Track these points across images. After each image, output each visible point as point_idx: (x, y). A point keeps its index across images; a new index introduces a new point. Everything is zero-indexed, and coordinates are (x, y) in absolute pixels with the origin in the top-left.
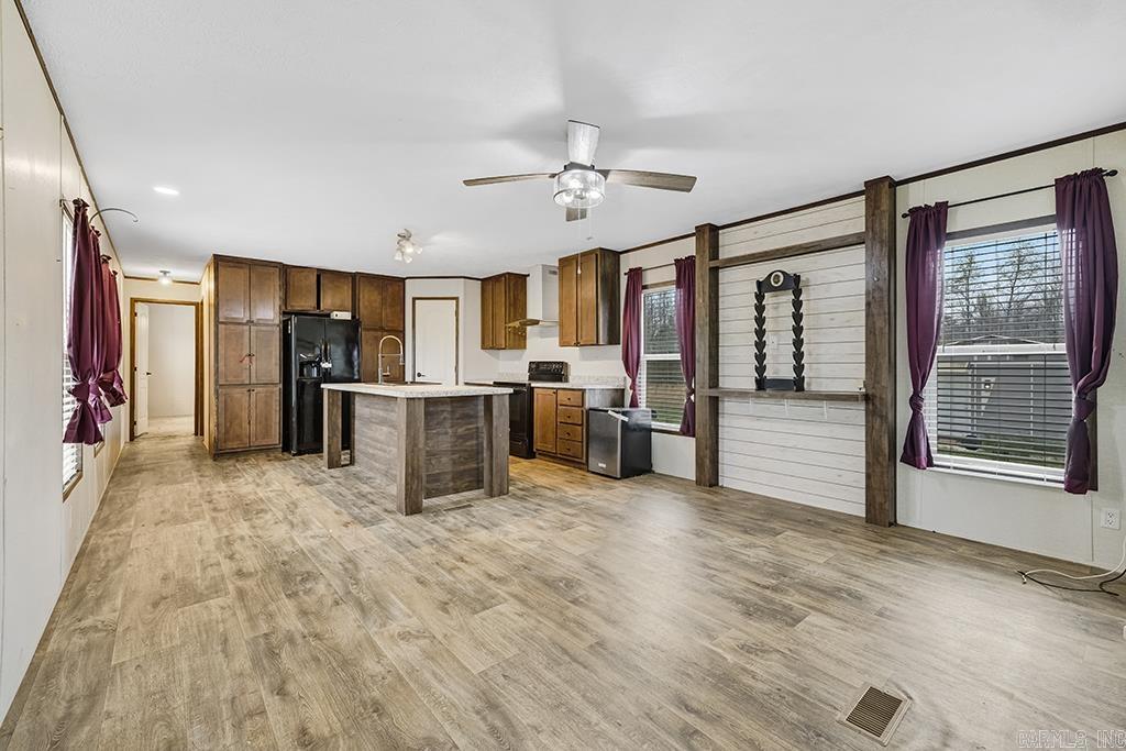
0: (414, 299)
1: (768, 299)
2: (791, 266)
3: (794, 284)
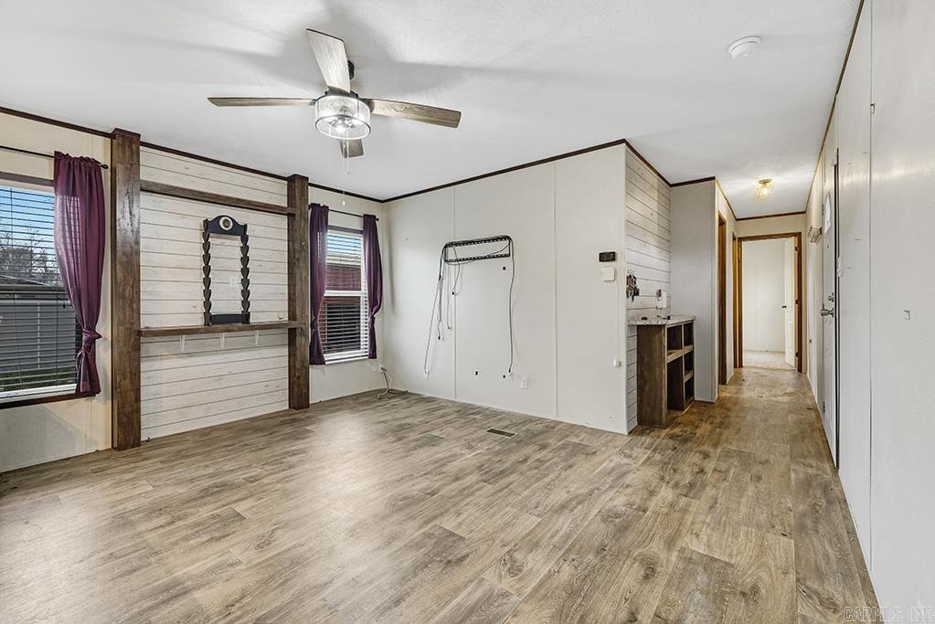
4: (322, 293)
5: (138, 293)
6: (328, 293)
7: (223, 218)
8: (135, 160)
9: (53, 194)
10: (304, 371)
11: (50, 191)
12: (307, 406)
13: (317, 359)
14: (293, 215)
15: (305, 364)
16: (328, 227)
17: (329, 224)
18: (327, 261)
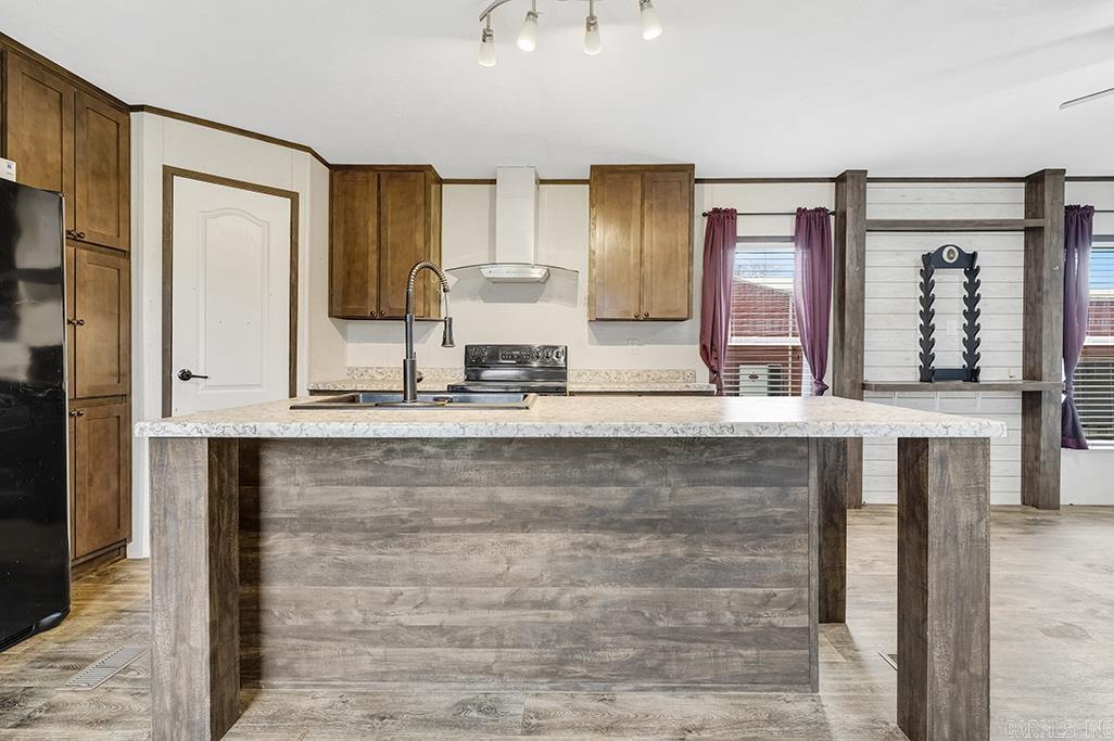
0: (169, 173)
1: (939, 276)
2: (968, 242)
3: (968, 263)
4: (1081, 340)
5: (863, 342)
6: (1089, 341)
7: (947, 249)
8: (862, 200)
9: (793, 250)
10: (1052, 455)
11: (790, 247)
12: (1057, 507)
13: (1072, 439)
14: (1040, 229)
15: (1055, 445)
16: (1092, 238)
17: (1093, 233)
18: (1092, 292)
